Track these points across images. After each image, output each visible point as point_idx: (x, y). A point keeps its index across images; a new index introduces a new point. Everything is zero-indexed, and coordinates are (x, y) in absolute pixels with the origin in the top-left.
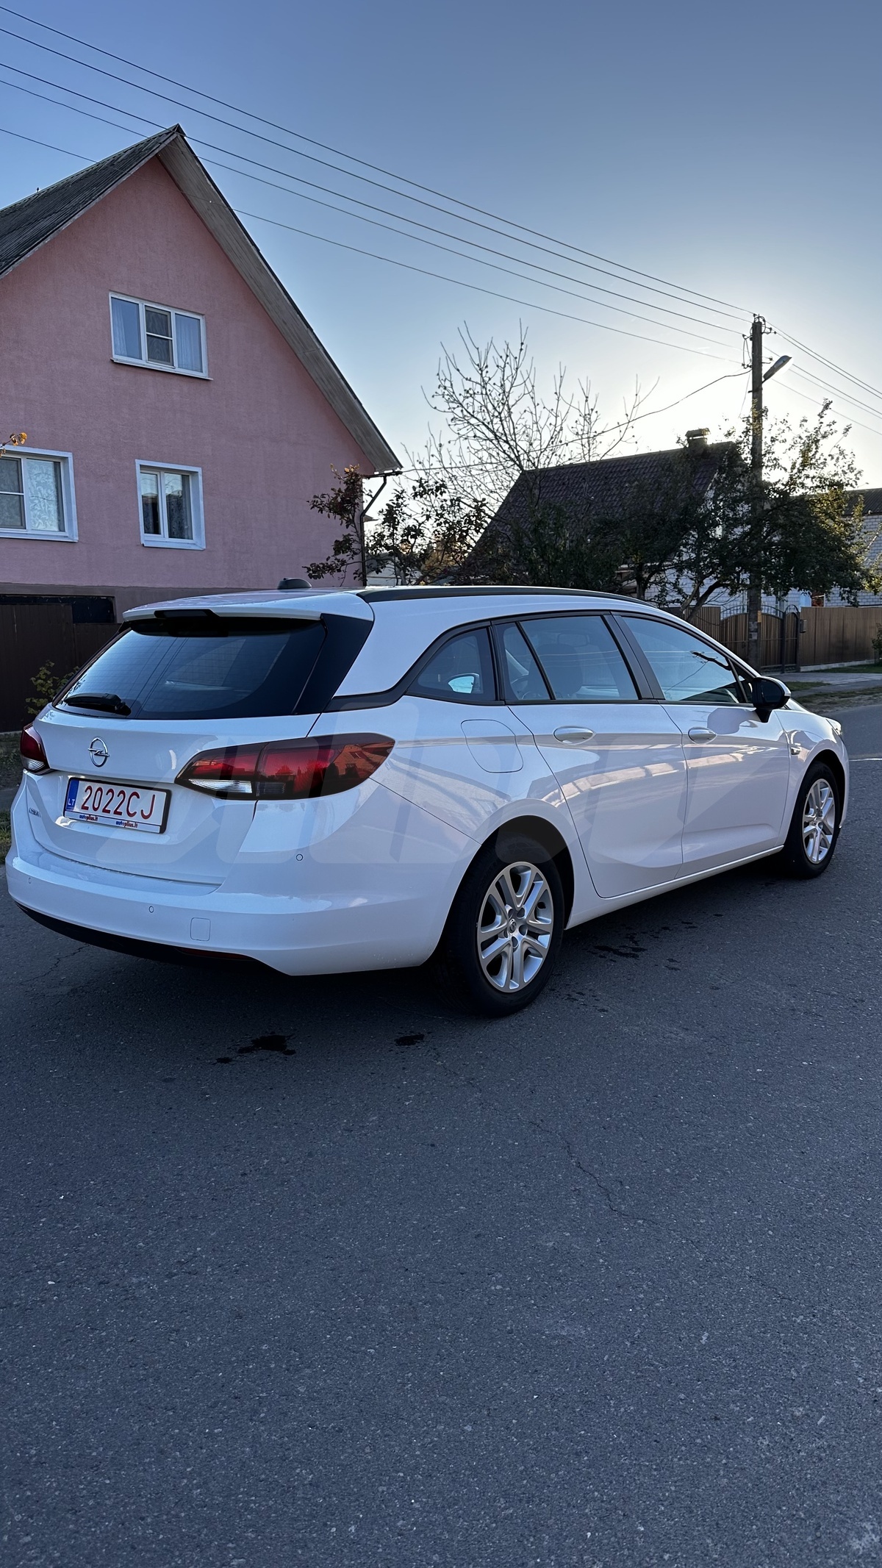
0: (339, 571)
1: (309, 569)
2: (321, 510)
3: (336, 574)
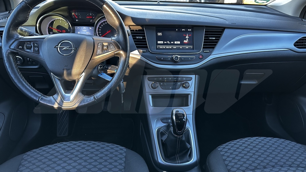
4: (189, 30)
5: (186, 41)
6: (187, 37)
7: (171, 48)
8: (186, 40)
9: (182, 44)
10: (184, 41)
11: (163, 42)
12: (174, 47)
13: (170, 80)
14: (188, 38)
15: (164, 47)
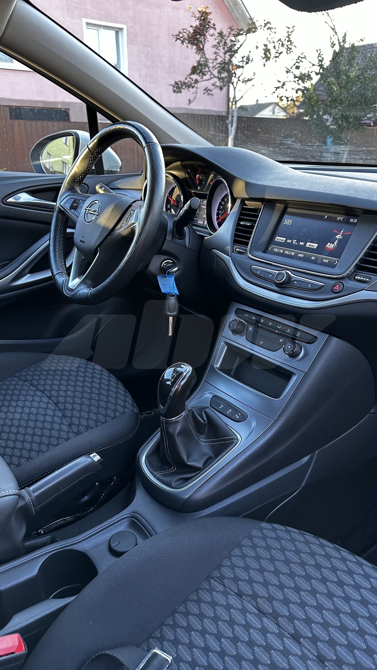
0: (193, 87)
1: (174, 87)
2: (183, 42)
3: (191, 89)
4: (352, 220)
5: (330, 246)
6: (337, 237)
7: (293, 254)
8: (333, 243)
9: (321, 250)
10: (329, 243)
11: (285, 239)
12: (299, 255)
13: (269, 326)
14: (340, 240)
15: (282, 252)
